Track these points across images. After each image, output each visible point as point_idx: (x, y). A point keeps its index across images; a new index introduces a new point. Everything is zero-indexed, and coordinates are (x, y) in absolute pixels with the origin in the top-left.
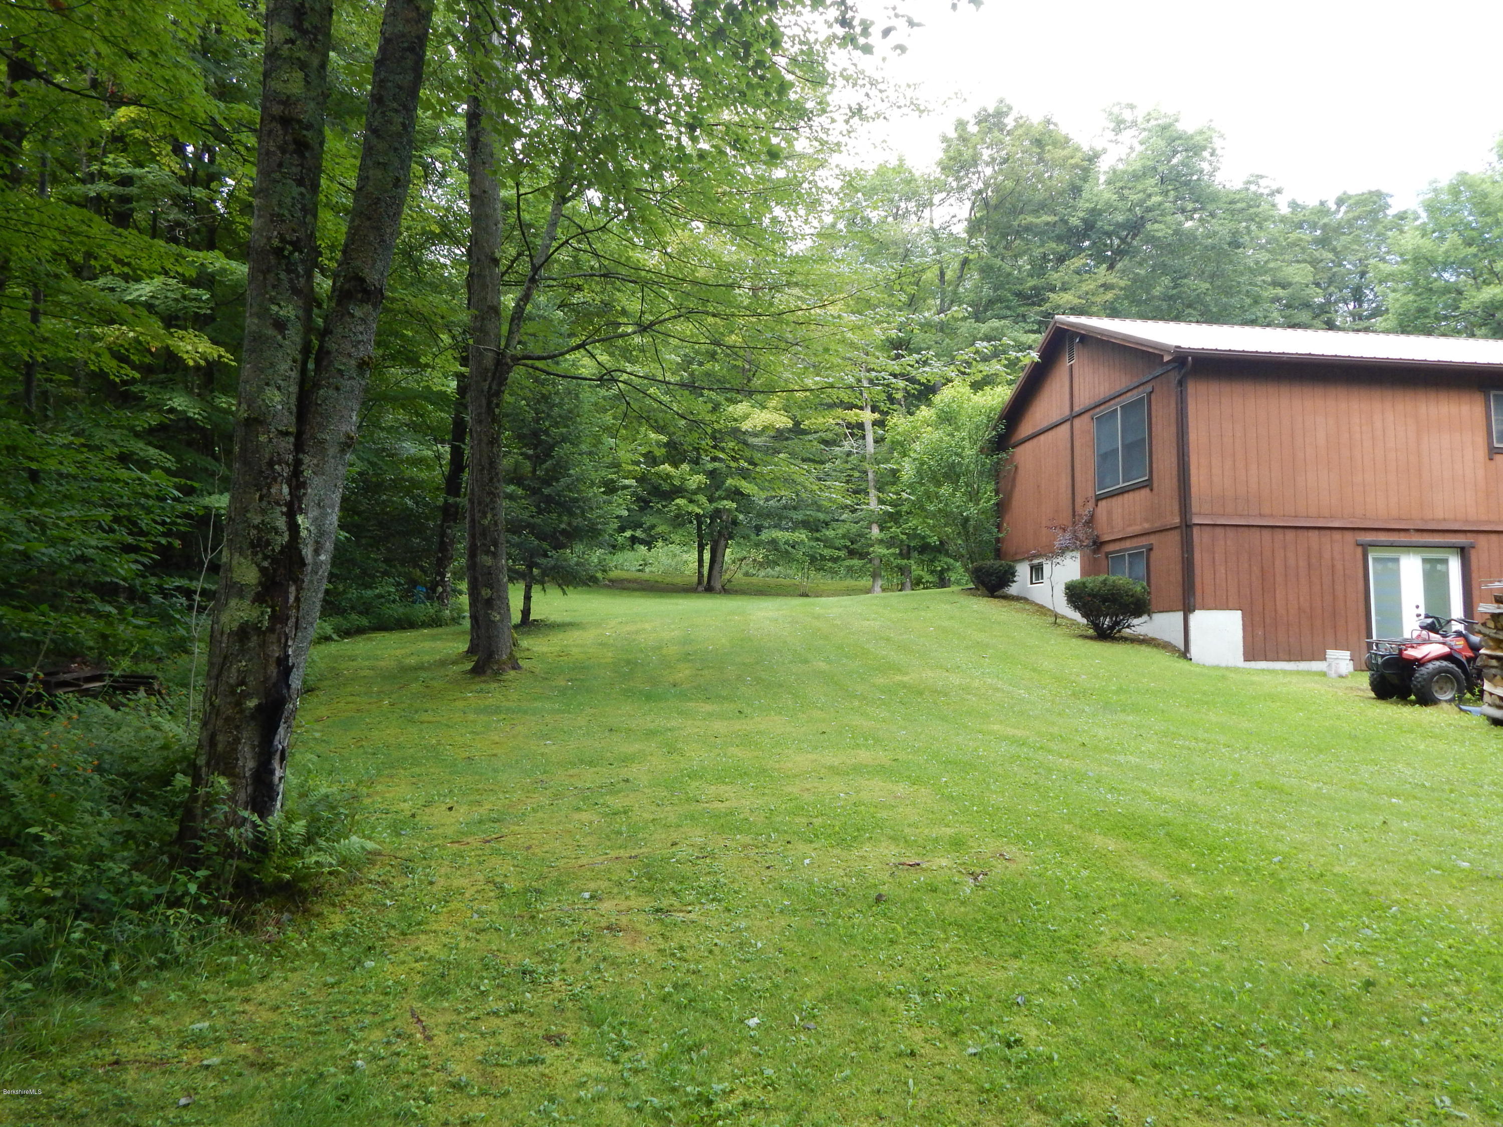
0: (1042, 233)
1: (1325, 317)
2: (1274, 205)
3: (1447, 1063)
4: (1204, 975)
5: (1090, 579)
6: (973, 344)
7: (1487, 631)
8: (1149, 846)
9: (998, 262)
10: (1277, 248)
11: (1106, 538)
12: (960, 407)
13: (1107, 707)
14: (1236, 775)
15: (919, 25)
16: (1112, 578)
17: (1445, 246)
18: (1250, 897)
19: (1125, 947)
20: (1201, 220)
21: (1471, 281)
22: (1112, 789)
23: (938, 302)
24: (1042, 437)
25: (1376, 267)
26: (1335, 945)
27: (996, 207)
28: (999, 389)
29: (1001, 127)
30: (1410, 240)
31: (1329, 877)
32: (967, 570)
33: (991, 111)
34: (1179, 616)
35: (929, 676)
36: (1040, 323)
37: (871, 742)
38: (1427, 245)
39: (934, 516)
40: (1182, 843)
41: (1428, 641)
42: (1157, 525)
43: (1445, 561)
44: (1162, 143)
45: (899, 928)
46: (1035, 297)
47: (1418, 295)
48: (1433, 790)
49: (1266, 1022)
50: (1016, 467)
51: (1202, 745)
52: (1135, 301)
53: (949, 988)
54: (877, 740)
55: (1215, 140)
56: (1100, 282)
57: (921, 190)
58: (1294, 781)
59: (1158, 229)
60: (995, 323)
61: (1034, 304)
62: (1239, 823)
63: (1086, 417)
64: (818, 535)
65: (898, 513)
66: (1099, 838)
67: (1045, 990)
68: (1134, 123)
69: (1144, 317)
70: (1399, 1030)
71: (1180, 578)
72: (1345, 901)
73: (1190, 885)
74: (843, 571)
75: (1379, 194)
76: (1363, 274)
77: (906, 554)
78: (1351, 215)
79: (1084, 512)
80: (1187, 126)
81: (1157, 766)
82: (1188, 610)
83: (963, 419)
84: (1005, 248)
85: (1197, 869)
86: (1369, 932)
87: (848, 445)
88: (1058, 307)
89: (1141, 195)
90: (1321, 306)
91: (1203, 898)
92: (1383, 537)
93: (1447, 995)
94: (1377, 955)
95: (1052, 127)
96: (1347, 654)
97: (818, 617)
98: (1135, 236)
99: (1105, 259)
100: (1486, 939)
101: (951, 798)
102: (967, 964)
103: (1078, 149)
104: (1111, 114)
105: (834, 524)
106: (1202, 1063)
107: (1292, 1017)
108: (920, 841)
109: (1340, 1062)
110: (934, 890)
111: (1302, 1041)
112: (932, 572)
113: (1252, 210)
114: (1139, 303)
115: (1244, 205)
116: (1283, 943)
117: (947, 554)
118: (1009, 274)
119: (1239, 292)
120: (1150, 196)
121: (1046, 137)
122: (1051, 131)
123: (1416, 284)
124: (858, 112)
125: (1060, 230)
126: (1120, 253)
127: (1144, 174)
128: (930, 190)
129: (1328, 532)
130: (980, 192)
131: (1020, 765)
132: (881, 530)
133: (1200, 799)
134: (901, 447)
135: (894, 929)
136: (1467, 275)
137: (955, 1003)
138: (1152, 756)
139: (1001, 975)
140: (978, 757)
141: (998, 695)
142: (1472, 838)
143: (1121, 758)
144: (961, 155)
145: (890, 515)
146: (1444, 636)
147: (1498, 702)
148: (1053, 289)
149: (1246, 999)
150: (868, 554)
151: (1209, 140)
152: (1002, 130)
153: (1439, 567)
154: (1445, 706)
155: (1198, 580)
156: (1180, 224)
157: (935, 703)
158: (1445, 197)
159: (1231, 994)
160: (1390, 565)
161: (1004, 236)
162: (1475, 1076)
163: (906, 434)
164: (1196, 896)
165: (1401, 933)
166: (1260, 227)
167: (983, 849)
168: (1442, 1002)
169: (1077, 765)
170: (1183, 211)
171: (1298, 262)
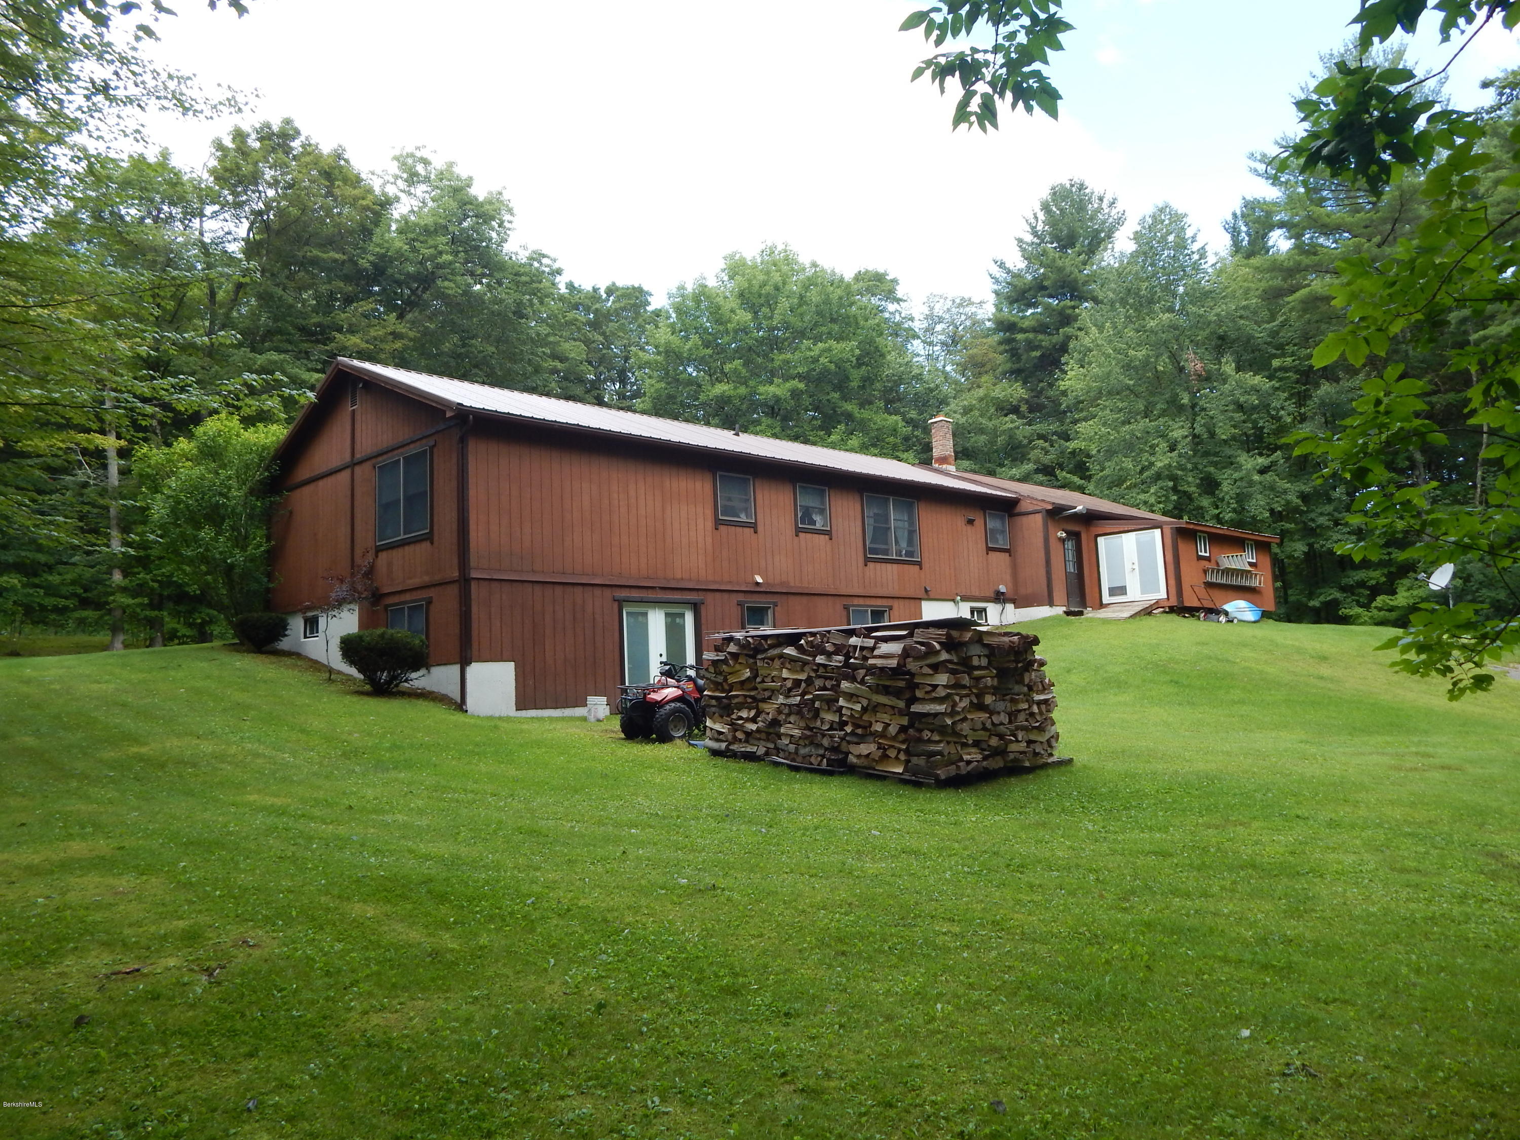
0: (332, 268)
1: (595, 393)
2: (553, 284)
3: (659, 1066)
4: (454, 1031)
5: (366, 633)
6: (240, 375)
7: (708, 675)
8: (409, 907)
9: (280, 292)
10: (557, 324)
11: (386, 590)
12: (227, 442)
13: (380, 766)
14: (500, 822)
15: (169, 12)
16: (390, 631)
17: (689, 344)
18: (503, 942)
19: (375, 1019)
20: (488, 285)
21: (707, 378)
22: (377, 852)
23: (207, 324)
24: (321, 483)
25: (636, 355)
26: (576, 974)
27: (278, 233)
28: (275, 427)
29: (287, 150)
30: (663, 335)
31: (575, 911)
32: (230, 622)
33: (275, 128)
34: (456, 669)
35: (173, 744)
36: (325, 362)
37: (89, 830)
38: (675, 340)
39: (191, 561)
40: (442, 898)
41: (666, 686)
42: (437, 578)
43: (682, 616)
44: (454, 205)
45: (103, 1053)
46: (321, 335)
47: (669, 384)
48: (664, 818)
49: (508, 1064)
50: (291, 513)
51: (471, 796)
52: (424, 353)
53: (162, 1111)
54: (97, 826)
55: (503, 212)
56: (389, 330)
57: (189, 197)
58: (551, 823)
59: (448, 286)
60: (274, 356)
61: (318, 342)
62: (498, 871)
63: (367, 466)
64: (36, 581)
65: (148, 557)
66: (357, 906)
67: (284, 1086)
68: (427, 180)
69: (432, 371)
70: (623, 1044)
71: (457, 631)
72: (587, 931)
73: (449, 941)
74: (71, 624)
75: (640, 290)
76: (627, 359)
77: (157, 603)
78: (618, 305)
79: (364, 563)
80: (479, 191)
81: (424, 822)
82: (465, 662)
83: (231, 454)
84: (287, 278)
85: (455, 923)
86: (604, 957)
87: (85, 474)
88: (345, 348)
89: (432, 251)
90: (592, 382)
91: (458, 952)
92: (635, 594)
93: (663, 1002)
94: (610, 978)
95: (342, 162)
96: (604, 699)
97: (28, 682)
98: (425, 290)
99: (395, 308)
100: (695, 945)
101: (188, 885)
102: (190, 1078)
103: (370, 191)
104: (404, 164)
105: (61, 568)
106: (444, 1124)
107: (532, 1054)
108: (144, 941)
109: (571, 1088)
110: (156, 997)
111: (540, 1076)
112: (190, 625)
113: (535, 285)
114: (429, 356)
115: (527, 279)
116: (531, 982)
117: (210, 606)
118: (291, 306)
119: (522, 360)
120: (441, 253)
121: (336, 172)
122: (341, 167)
123: (667, 373)
124: (104, 89)
125: (348, 269)
126: (410, 304)
127: (436, 231)
128: (200, 198)
129: (591, 588)
130: (260, 213)
131: (279, 837)
132: (125, 577)
133: (464, 851)
134: (154, 481)
135: (97, 1056)
136: (704, 371)
137: (170, 1127)
138: (421, 812)
139: (232, 1081)
140: (230, 833)
141: (259, 761)
142: (691, 857)
143: (389, 818)
144: (238, 167)
145: (138, 559)
146: (678, 681)
147: (716, 736)
148: (340, 330)
149: (491, 1046)
150: (107, 603)
151: (498, 211)
152: (287, 153)
153: (678, 620)
154: (678, 742)
155: (475, 633)
156: (469, 286)
157: (180, 776)
158: (690, 303)
159: (479, 1045)
160: (640, 619)
161: (287, 265)
162: (681, 1072)
163: (159, 467)
164: (452, 950)
165: (629, 953)
166: (542, 303)
167: (223, 938)
168: (658, 1010)
169: (342, 830)
170: (472, 274)
171: (575, 340)
